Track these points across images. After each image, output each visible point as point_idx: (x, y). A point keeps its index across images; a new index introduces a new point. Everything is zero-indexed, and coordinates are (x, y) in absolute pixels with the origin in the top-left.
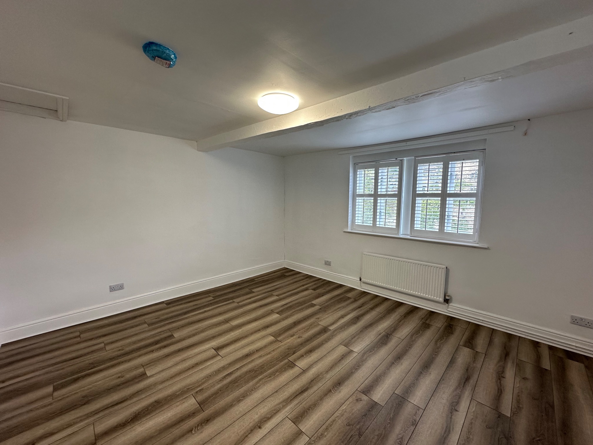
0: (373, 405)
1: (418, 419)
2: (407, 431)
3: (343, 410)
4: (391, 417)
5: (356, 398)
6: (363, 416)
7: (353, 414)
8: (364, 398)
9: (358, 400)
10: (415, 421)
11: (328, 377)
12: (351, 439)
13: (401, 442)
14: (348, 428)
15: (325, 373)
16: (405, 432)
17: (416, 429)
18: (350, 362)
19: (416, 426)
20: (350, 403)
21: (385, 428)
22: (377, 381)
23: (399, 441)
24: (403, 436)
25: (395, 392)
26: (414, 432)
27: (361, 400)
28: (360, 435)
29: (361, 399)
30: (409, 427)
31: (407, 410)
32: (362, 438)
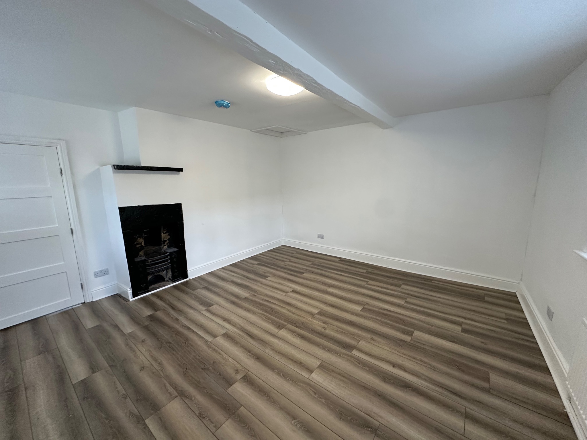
0: (229, 382)
1: (205, 421)
2: (196, 405)
3: (229, 360)
4: (213, 395)
5: (240, 370)
6: (219, 373)
7: (223, 366)
8: (239, 376)
9: (237, 371)
10: (204, 418)
11: (267, 350)
12: (202, 363)
13: (188, 397)
14: (212, 362)
15: (271, 349)
16: (195, 404)
17: (195, 416)
18: (290, 369)
19: (197, 416)
20: (235, 365)
21: (204, 388)
22: (260, 391)
23: (189, 397)
24: (192, 401)
25: (242, 407)
26: (193, 412)
27: (236, 373)
28: (204, 369)
29: (238, 373)
30: (200, 409)
31: (218, 415)
32: (201, 370)
